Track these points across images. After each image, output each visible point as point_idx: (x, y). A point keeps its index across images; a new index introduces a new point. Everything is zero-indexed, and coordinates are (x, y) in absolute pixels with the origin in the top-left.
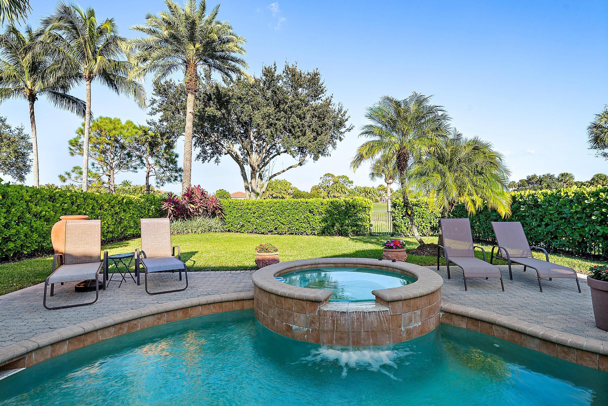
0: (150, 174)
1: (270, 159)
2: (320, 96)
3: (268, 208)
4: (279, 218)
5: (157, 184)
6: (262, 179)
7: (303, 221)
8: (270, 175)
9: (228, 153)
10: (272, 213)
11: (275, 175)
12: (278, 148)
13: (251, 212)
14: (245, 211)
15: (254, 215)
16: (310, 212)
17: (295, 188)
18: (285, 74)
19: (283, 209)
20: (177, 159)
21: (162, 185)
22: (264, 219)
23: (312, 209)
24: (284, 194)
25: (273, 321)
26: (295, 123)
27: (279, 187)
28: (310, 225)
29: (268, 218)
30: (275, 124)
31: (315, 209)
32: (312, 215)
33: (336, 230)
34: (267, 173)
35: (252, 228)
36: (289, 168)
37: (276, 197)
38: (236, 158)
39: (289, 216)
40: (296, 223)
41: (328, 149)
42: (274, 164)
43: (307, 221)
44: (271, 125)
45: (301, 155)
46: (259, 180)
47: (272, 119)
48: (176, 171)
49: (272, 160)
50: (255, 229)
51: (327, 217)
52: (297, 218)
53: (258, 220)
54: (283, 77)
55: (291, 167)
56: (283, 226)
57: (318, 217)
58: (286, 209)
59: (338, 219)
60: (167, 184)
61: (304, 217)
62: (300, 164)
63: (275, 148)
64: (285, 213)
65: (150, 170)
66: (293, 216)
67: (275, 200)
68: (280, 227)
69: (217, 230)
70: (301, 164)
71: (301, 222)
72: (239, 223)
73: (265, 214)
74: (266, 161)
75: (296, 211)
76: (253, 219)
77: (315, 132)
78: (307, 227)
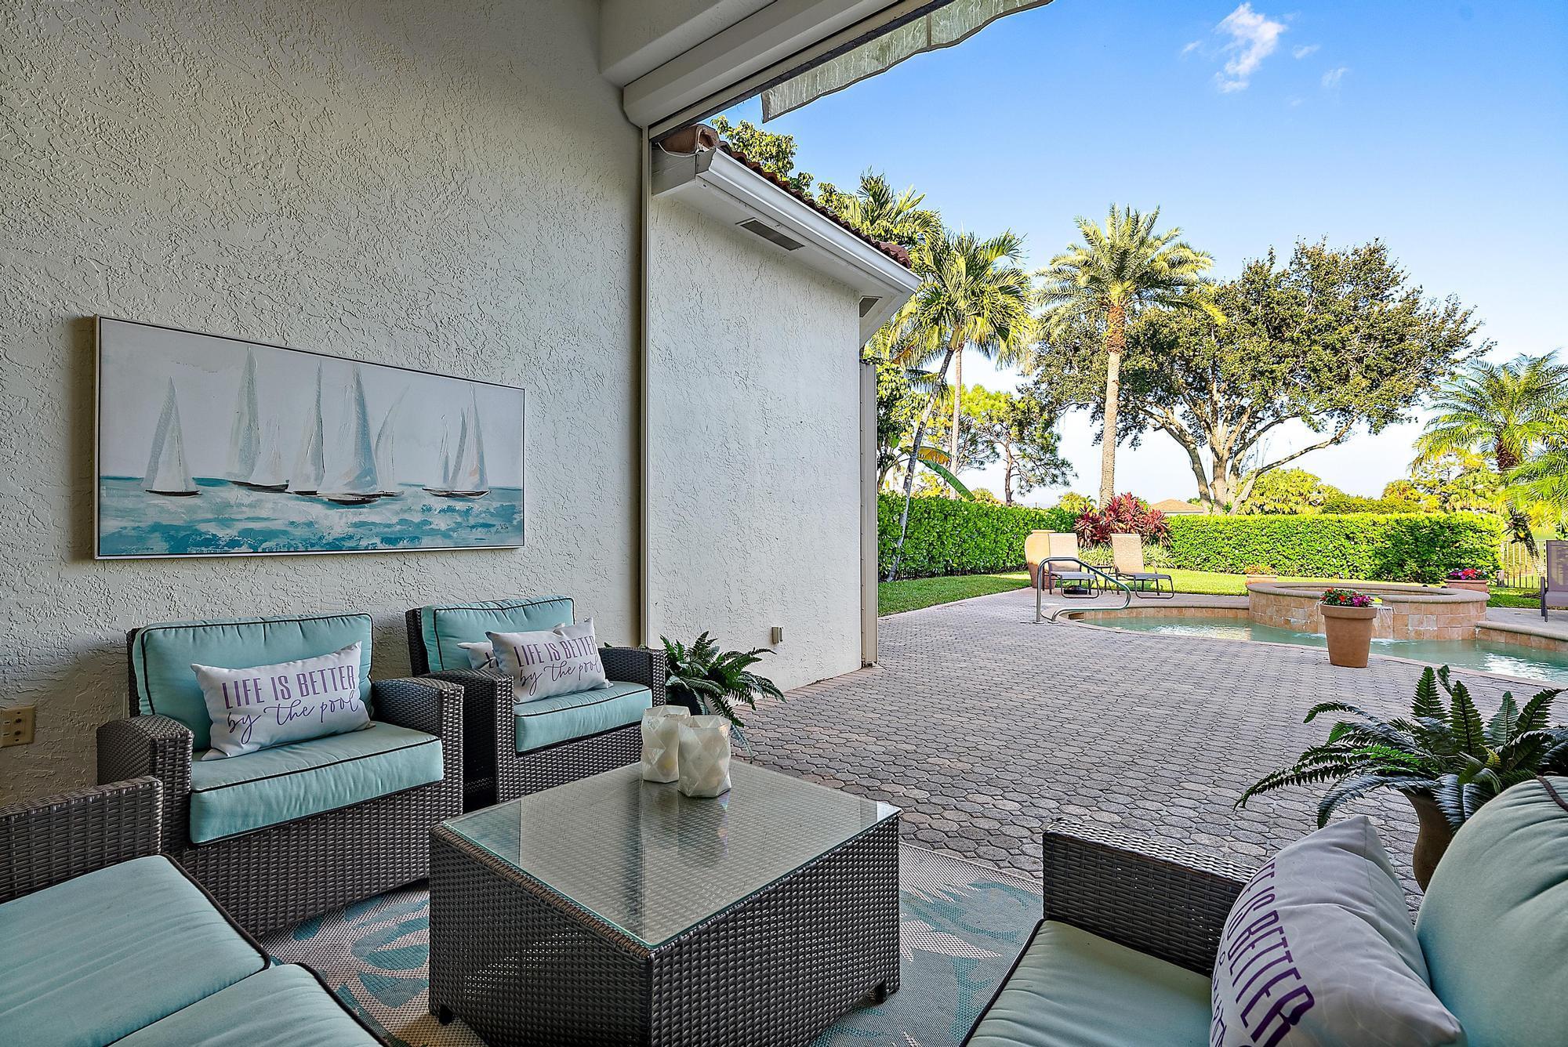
0: (1013, 472)
1: (1259, 433)
2: (1387, 293)
3: (1256, 530)
4: (1281, 548)
5: (1019, 489)
6: (1238, 475)
7: (1331, 554)
8: (1259, 466)
9: (1161, 427)
10: (1265, 539)
11: (1270, 467)
12: (1277, 406)
13: (1223, 536)
14: (1211, 535)
15: (1229, 542)
16: (1348, 537)
17: (1331, 489)
18: (1294, 267)
19: (1288, 532)
20: (1057, 444)
21: (1029, 491)
22: (1250, 549)
23: (1352, 533)
24: (1297, 503)
25: (1271, 618)
26: (1320, 363)
27: (1282, 487)
28: (1348, 562)
29: (1258, 547)
30: (1272, 372)
31: (1358, 534)
32: (1353, 543)
33: (1409, 572)
34: (1251, 463)
35: (1224, 564)
36: (1306, 451)
37: (1273, 512)
38: (1180, 436)
39: (1302, 544)
40: (1317, 557)
41: (1420, 398)
42: (1267, 445)
43: (1340, 555)
44: (1262, 373)
45: (1342, 418)
46: (1233, 477)
47: (1265, 363)
48: (1057, 466)
49: (1263, 435)
50: (1231, 565)
51: (1386, 548)
52: (1319, 549)
53: (1237, 551)
54: (1292, 272)
55: (1311, 448)
56: (1288, 563)
57: (1364, 547)
58: (1296, 532)
59: (1413, 552)
60: (1037, 490)
61: (1335, 547)
62: (1336, 441)
63: (1269, 407)
64: (1293, 538)
65: (1013, 466)
66: (1310, 544)
67: (1271, 517)
68: (1281, 563)
69: (1161, 564)
70: (1339, 442)
71: (1328, 556)
72: (1199, 555)
73: (1251, 541)
74: (1249, 436)
75: (1316, 537)
76: (1227, 549)
77: (1374, 370)
78: (1341, 566)
